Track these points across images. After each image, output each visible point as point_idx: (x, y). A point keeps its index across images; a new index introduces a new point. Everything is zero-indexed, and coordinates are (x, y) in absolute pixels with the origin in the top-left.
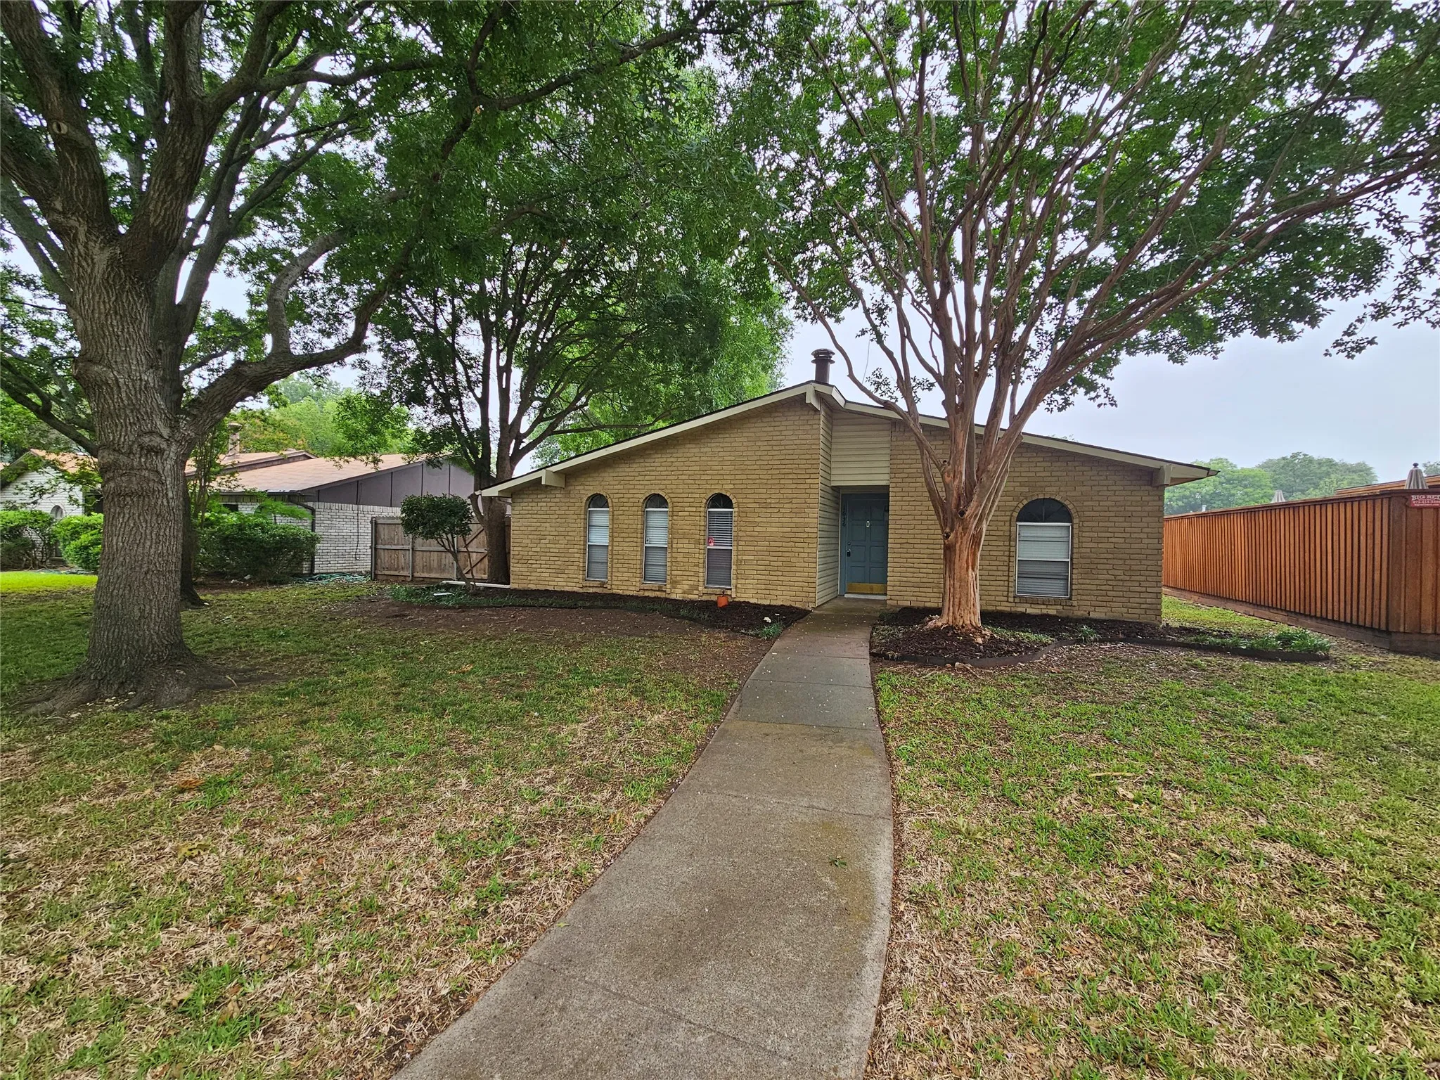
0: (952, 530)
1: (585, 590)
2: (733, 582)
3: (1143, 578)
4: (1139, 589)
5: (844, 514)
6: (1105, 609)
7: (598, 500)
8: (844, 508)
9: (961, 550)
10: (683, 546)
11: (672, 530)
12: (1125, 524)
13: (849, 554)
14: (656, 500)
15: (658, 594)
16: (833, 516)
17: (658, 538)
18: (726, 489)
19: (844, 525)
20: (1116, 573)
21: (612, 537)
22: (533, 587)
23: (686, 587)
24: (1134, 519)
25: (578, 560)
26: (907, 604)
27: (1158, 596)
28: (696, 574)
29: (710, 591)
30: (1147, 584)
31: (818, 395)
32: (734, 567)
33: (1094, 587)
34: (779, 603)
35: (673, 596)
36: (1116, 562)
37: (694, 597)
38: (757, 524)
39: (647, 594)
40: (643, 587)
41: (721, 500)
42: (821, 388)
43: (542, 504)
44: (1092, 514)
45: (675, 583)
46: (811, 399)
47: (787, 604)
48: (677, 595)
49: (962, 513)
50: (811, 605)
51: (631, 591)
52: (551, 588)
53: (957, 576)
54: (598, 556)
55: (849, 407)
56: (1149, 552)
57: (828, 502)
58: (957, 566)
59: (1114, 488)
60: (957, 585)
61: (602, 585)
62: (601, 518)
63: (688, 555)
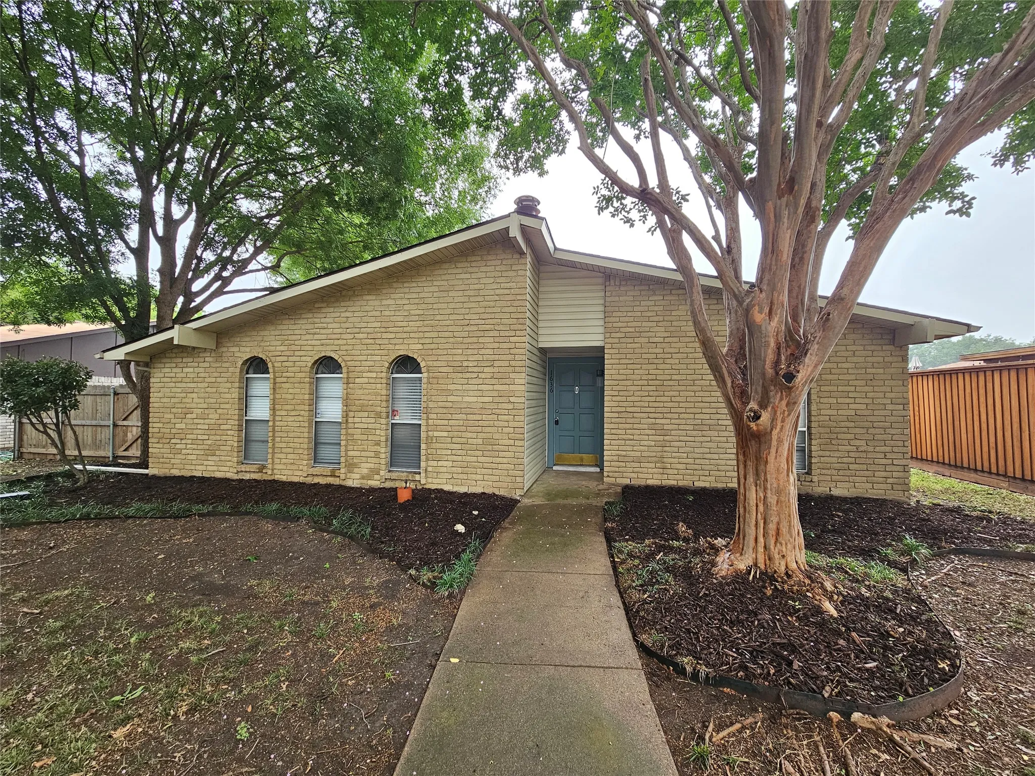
0: (763, 405)
1: (240, 476)
2: (423, 464)
3: (888, 449)
4: (884, 461)
5: (551, 379)
6: (847, 485)
7: (257, 365)
8: (551, 373)
9: (780, 441)
10: (361, 420)
11: (347, 401)
12: (867, 389)
13: (557, 423)
14: (328, 364)
15: (331, 480)
16: (540, 382)
17: (331, 410)
18: (412, 349)
19: (551, 391)
20: (857, 443)
21: (273, 409)
22: (176, 472)
23: (365, 471)
24: (875, 383)
25: (232, 440)
26: (627, 481)
27: (905, 470)
28: (377, 455)
29: (394, 475)
30: (894, 456)
31: (523, 229)
32: (423, 446)
33: (834, 460)
34: (479, 490)
35: (349, 483)
36: (857, 431)
37: (375, 483)
38: (451, 393)
39: (316, 480)
40: (312, 471)
41: (406, 363)
42: (528, 221)
43: (190, 369)
44: (830, 377)
45: (351, 467)
46: (515, 233)
47: (489, 491)
48: (353, 481)
49: (790, 377)
50: (519, 492)
51: (297, 477)
52: (198, 474)
53: (772, 483)
54: (258, 432)
55: (558, 255)
56: (893, 419)
57: (535, 366)
58: (771, 467)
59: (854, 348)
60: (772, 499)
61: (261, 469)
62: (261, 387)
63: (366, 431)
